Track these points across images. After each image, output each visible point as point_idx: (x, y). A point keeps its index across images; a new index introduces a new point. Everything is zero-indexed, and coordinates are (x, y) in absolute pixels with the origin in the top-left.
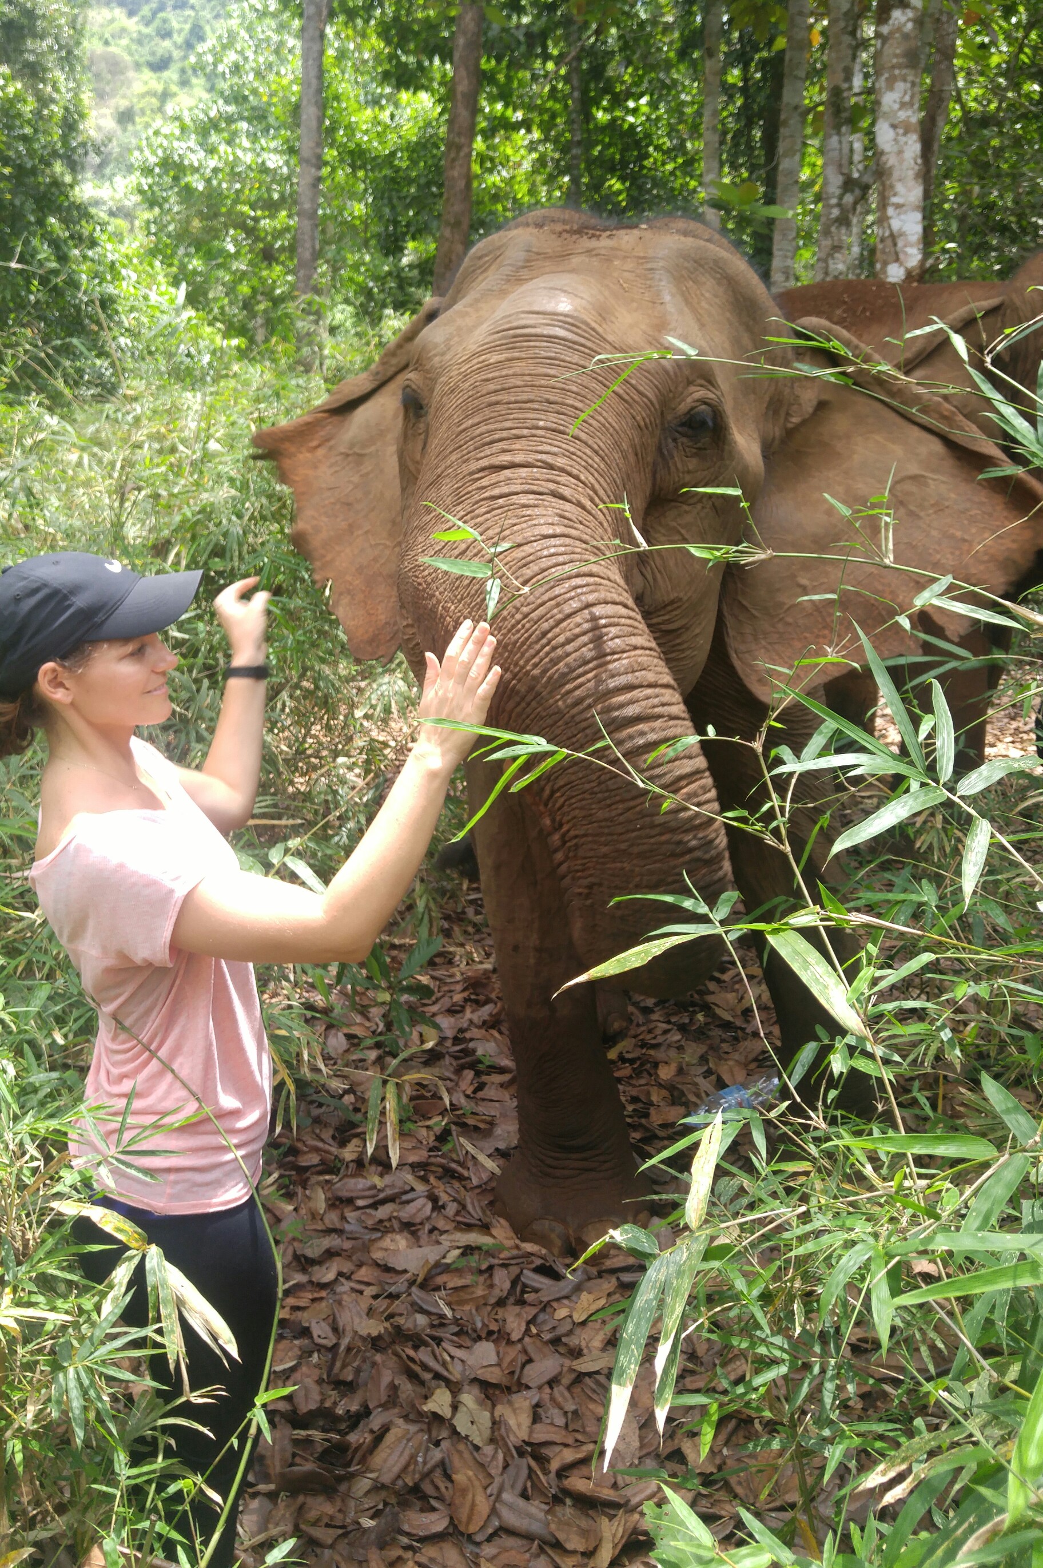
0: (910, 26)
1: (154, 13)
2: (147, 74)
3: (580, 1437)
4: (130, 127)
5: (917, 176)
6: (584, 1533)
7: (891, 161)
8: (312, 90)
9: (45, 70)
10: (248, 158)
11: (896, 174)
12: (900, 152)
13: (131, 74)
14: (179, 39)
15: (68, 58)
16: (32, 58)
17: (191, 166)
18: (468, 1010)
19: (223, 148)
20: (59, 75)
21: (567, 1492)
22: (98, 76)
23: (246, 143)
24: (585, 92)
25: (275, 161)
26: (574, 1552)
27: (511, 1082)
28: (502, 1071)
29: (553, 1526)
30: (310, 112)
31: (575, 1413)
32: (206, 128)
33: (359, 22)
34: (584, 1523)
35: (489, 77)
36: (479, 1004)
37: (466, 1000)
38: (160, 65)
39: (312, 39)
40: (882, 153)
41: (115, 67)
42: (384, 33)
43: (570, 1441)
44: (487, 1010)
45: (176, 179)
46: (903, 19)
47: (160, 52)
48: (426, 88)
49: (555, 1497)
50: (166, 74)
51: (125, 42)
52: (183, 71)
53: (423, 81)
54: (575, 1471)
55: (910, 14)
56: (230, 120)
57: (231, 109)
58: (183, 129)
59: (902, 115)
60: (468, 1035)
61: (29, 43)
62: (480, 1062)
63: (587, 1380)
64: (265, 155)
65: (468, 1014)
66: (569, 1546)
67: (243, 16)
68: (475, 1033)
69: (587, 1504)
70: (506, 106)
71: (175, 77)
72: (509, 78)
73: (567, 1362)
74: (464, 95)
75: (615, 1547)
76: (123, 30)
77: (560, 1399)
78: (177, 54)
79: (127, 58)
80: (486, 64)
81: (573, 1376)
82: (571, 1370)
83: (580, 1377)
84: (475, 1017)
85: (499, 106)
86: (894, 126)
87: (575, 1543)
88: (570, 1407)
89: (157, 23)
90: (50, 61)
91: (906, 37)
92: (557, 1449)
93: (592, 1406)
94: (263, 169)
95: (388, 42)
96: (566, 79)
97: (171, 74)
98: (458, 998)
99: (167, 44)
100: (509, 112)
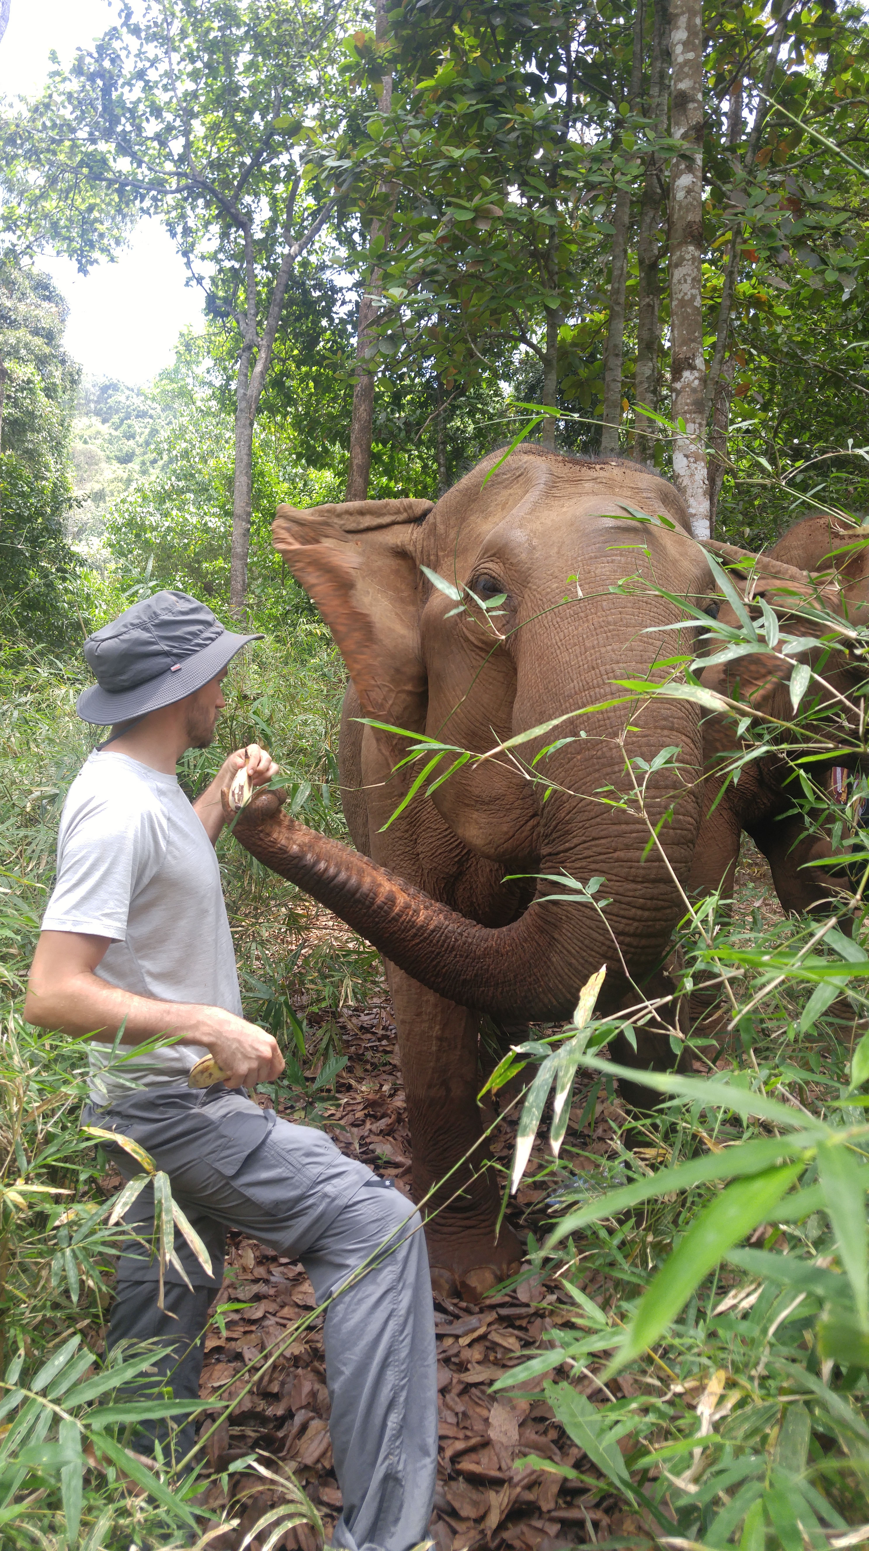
0: (697, 382)
1: (122, 421)
2: (115, 464)
3: (469, 1433)
4: (102, 504)
5: (705, 493)
6: (475, 1504)
7: (686, 482)
8: (243, 464)
9: (40, 455)
10: (194, 520)
11: (689, 492)
12: (692, 475)
13: (103, 465)
14: (141, 440)
15: (57, 447)
16: (31, 446)
17: (151, 526)
18: (368, 1123)
19: (174, 512)
20: (50, 460)
21: (459, 1473)
22: (78, 466)
23: (193, 509)
24: (449, 468)
25: (214, 522)
26: (467, 1519)
27: (404, 1174)
28: (397, 1165)
29: (449, 1497)
30: (242, 481)
31: (464, 1414)
32: (162, 497)
33: (279, 418)
34: (475, 1496)
35: (376, 457)
36: (376, 1118)
37: (366, 1116)
38: (126, 459)
39: (244, 426)
40: (678, 476)
41: (91, 460)
42: (297, 425)
43: (461, 1436)
44: (383, 1123)
45: (138, 536)
46: (692, 378)
47: (125, 449)
48: (330, 466)
49: (450, 1476)
50: (130, 465)
51: (99, 442)
52: (143, 463)
53: (328, 460)
54: (466, 1458)
55: (696, 374)
56: (181, 492)
57: (182, 484)
58: (144, 498)
59: (693, 448)
60: (368, 1140)
61: (29, 436)
62: (379, 1158)
63: (473, 1390)
64: (207, 518)
65: (368, 1126)
66: (464, 1513)
67: (192, 417)
68: (373, 1138)
69: (478, 1481)
70: (390, 479)
71: (137, 468)
72: (391, 457)
73: (456, 1377)
74: (359, 466)
75: (502, 1512)
76: (98, 433)
77: (451, 1403)
78: (138, 451)
79: (102, 454)
80: (377, 447)
81: (461, 1387)
82: (460, 1382)
83: (468, 1387)
84: (374, 1127)
85: (384, 480)
86: (686, 456)
87: (467, 1511)
88: (460, 1408)
89: (124, 427)
90: (44, 448)
91: (694, 390)
92: (450, 1441)
93: (478, 1410)
94: (206, 529)
95: (301, 432)
96: (436, 459)
97: (135, 465)
98: (360, 1115)
99: (131, 442)
100: (392, 484)
